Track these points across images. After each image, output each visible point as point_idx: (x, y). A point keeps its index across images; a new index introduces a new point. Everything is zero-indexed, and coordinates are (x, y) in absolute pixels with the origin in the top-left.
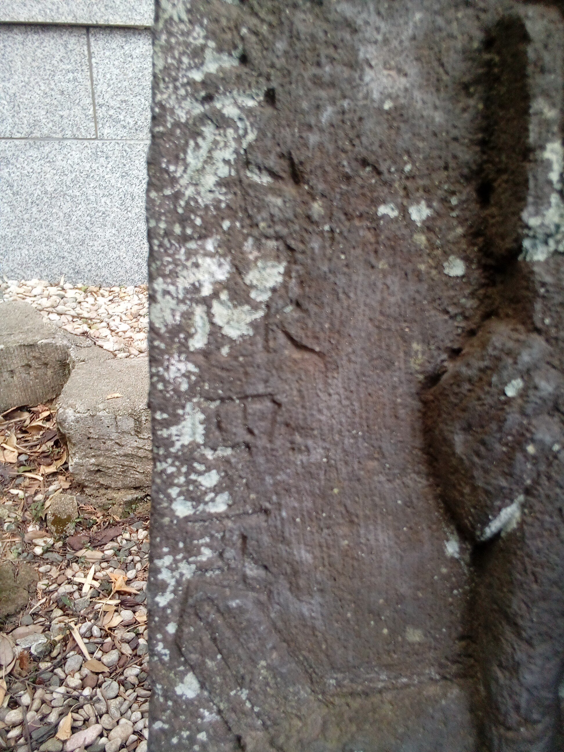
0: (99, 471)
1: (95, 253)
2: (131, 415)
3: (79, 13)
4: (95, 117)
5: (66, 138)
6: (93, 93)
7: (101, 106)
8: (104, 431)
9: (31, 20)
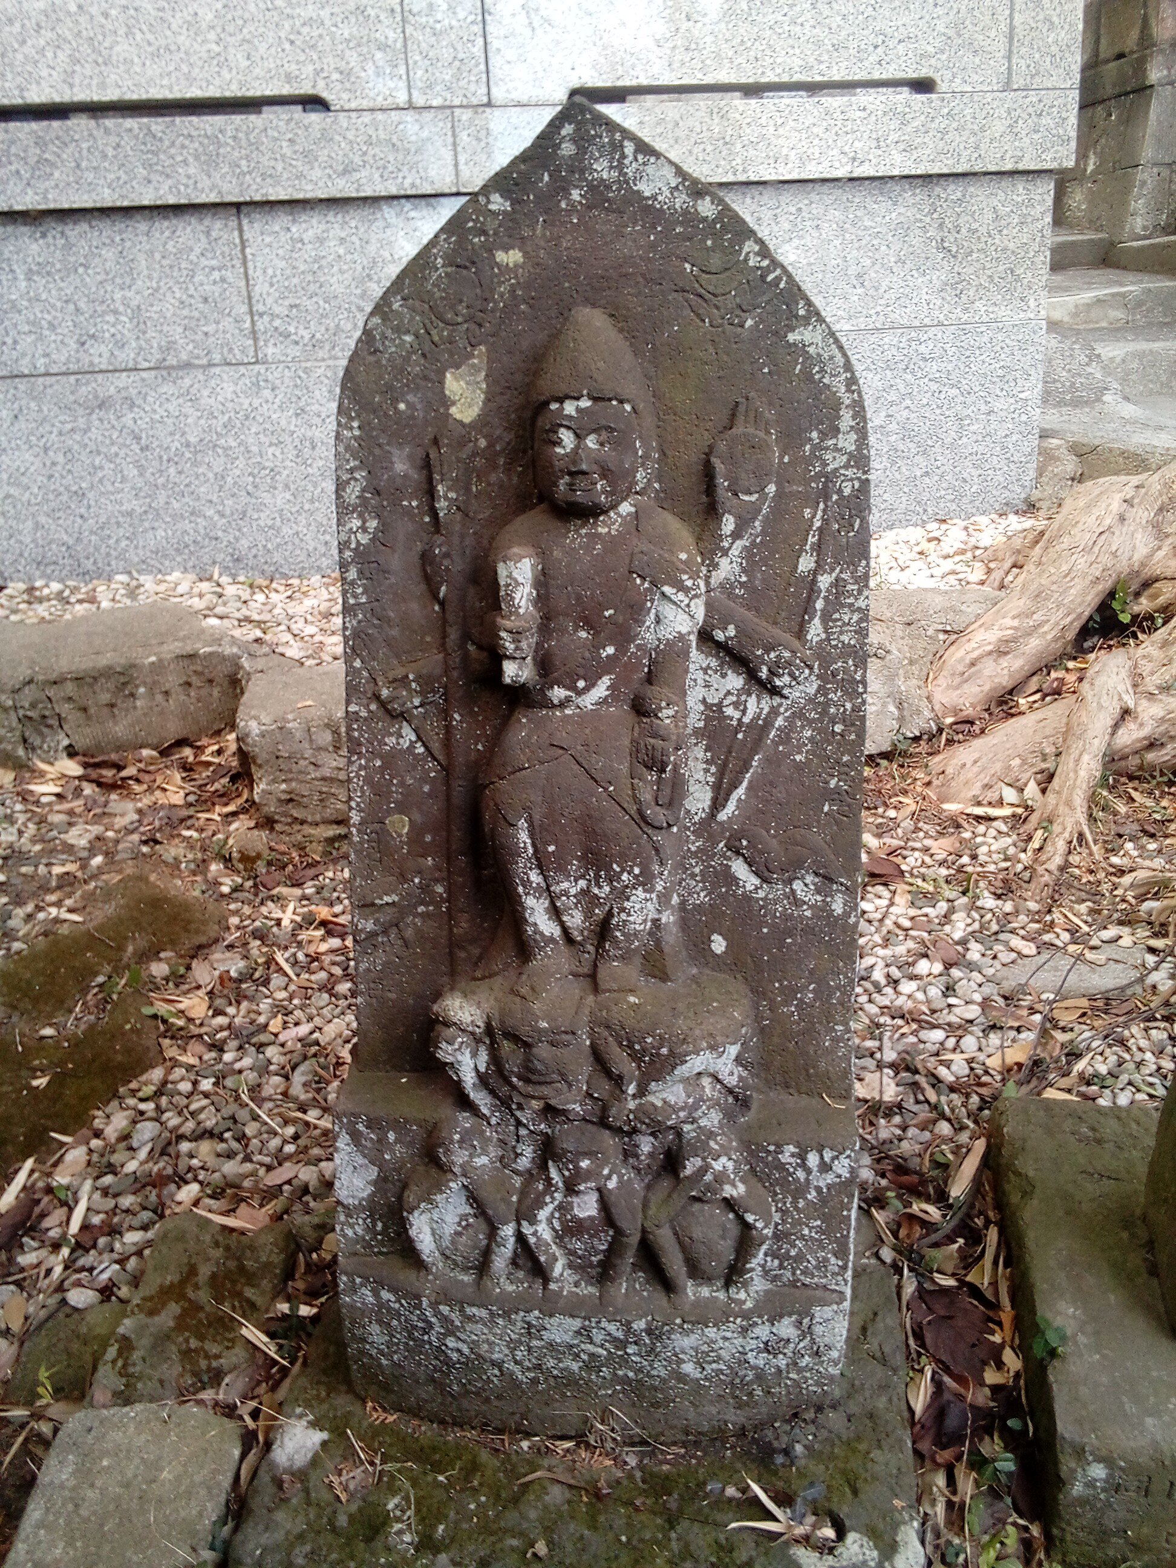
0: (291, 800)
1: (260, 529)
2: (327, 726)
3: (226, 187)
4: (254, 332)
5: (214, 365)
6: (250, 298)
7: (261, 315)
8: (296, 747)
9: (159, 202)
